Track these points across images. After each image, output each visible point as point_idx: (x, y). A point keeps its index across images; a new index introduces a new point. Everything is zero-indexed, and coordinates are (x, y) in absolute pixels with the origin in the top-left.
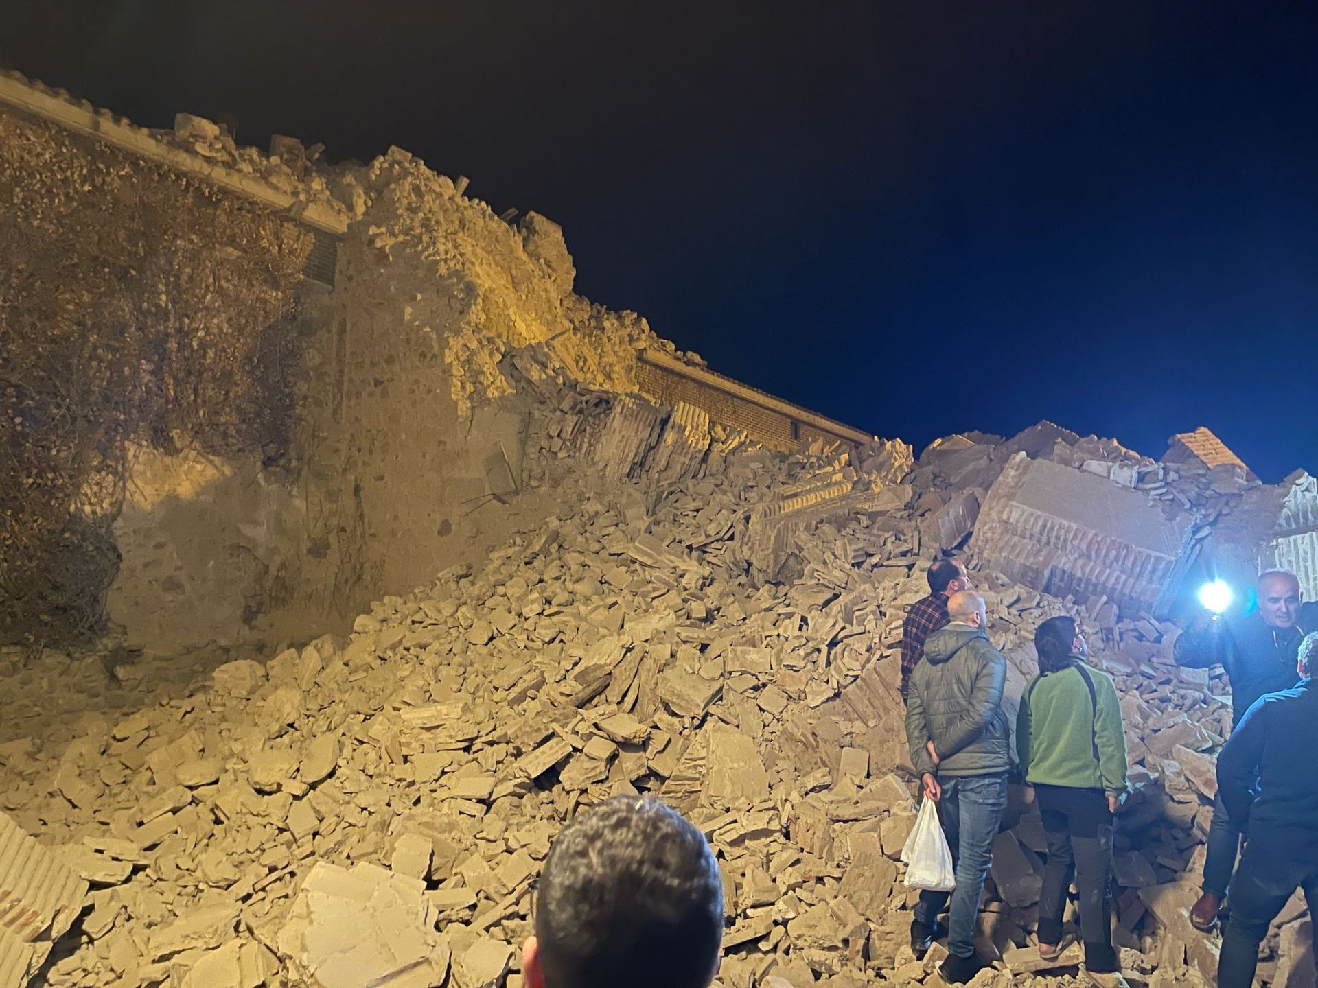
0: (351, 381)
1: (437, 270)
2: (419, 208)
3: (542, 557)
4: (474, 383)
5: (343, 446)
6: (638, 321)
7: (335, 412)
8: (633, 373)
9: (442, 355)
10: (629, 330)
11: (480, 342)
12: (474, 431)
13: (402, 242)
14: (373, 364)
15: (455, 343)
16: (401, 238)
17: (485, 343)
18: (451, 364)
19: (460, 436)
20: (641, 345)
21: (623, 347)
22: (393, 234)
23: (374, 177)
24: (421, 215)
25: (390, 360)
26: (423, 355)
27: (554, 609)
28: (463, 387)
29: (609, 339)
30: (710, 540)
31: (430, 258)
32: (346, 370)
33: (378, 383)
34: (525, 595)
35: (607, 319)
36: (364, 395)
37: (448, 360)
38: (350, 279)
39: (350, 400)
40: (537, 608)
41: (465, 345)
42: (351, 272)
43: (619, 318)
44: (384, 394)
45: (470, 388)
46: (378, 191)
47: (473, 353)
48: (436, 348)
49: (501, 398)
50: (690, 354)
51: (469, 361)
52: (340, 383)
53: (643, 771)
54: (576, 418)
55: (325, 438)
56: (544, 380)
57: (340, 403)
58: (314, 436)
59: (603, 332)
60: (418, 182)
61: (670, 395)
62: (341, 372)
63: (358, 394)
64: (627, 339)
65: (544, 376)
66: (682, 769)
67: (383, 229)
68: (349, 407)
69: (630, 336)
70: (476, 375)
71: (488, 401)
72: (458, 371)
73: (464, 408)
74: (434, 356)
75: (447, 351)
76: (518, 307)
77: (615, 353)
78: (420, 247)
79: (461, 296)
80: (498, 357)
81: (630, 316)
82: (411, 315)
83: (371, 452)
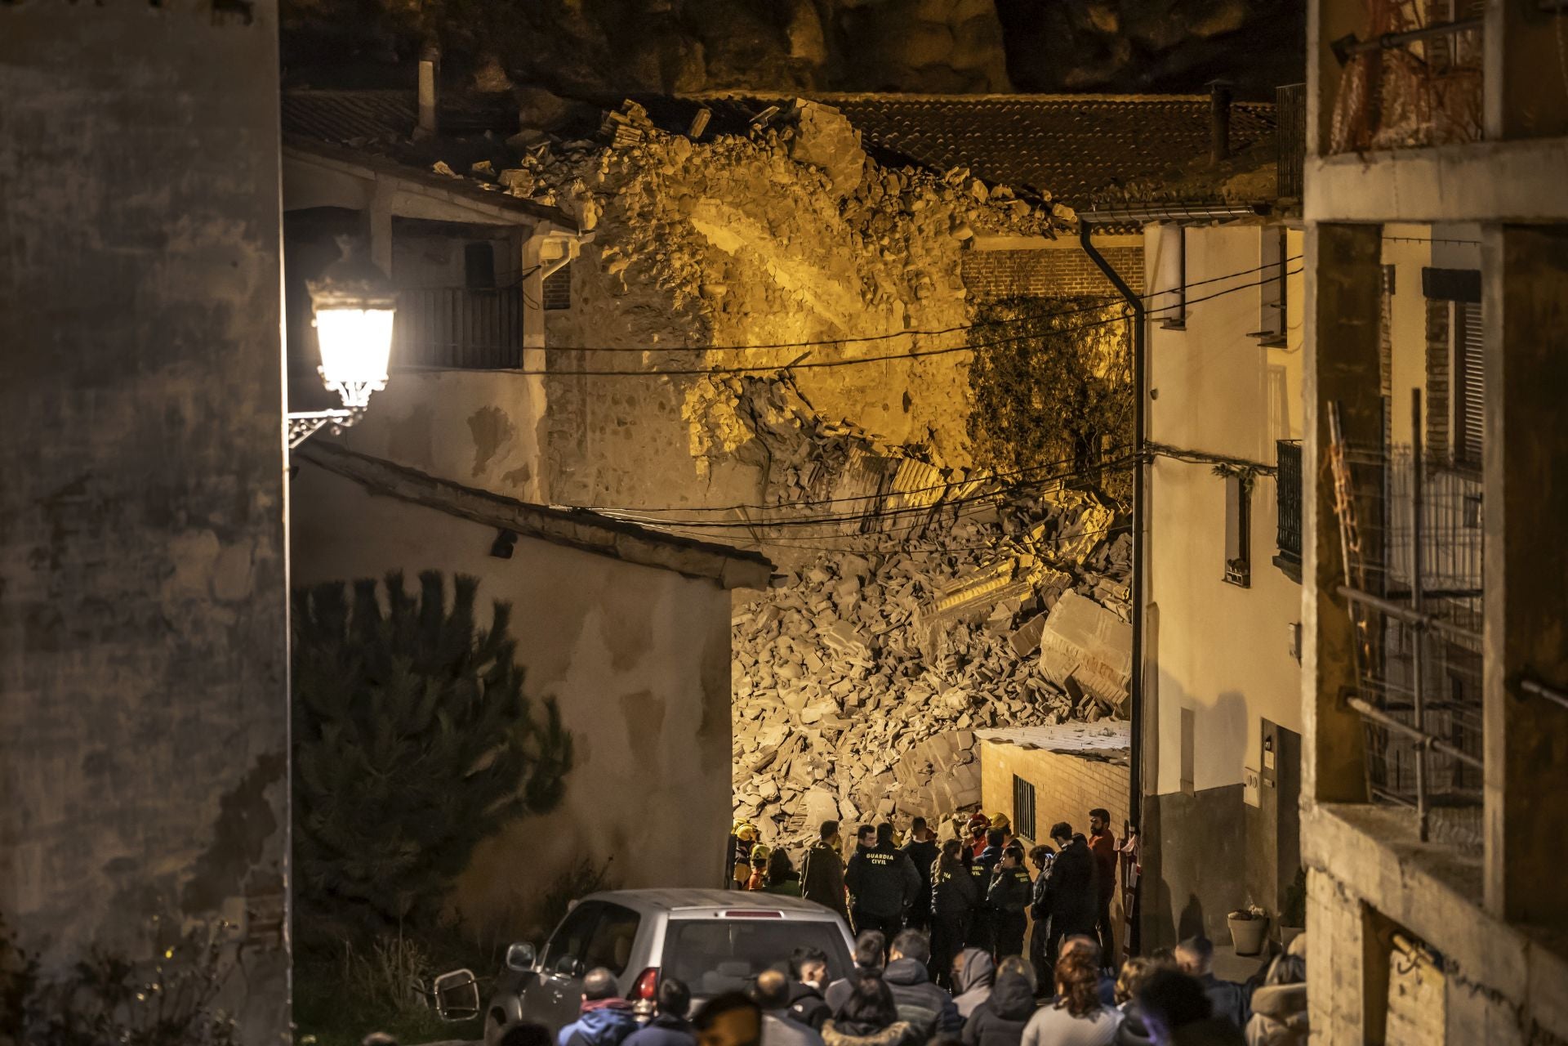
0: (593, 413)
1: (673, 305)
2: (651, 212)
3: (763, 634)
4: (711, 437)
5: (591, 482)
6: (968, 184)
7: (580, 443)
8: (958, 271)
9: (680, 412)
10: (952, 206)
11: (717, 388)
12: (713, 489)
13: (636, 263)
14: (615, 402)
15: (692, 397)
16: (635, 258)
17: (722, 387)
18: (688, 421)
19: (700, 495)
20: (967, 233)
21: (940, 239)
22: (627, 255)
23: (602, 178)
24: (654, 222)
25: (631, 401)
26: (662, 406)
27: (761, 692)
28: (701, 443)
29: (920, 230)
30: (891, 627)
31: (665, 287)
32: (588, 399)
33: (620, 423)
34: (741, 678)
35: (920, 197)
36: (608, 431)
37: (685, 416)
38: (586, 301)
39: (594, 432)
40: (748, 690)
41: (702, 396)
42: (586, 294)
43: (939, 189)
44: (628, 435)
45: (707, 443)
46: (607, 194)
47: (710, 404)
48: (674, 402)
49: (738, 449)
50: (1059, 210)
51: (705, 415)
52: (582, 413)
53: (778, 812)
54: (812, 466)
55: (573, 474)
56: (781, 424)
57: (584, 435)
58: (562, 473)
59: (912, 220)
60: (649, 179)
61: (1027, 277)
62: (584, 401)
63: (602, 429)
64: (946, 226)
65: (781, 420)
66: (799, 810)
67: (616, 249)
68: (593, 440)
69: (952, 217)
70: (712, 429)
71: (725, 455)
72: (695, 429)
73: (702, 466)
74: (672, 411)
75: (684, 407)
76: (777, 257)
77: (928, 251)
78: (655, 271)
79: (696, 336)
80: (735, 402)
81: (957, 175)
82: (648, 357)
83: (618, 492)
